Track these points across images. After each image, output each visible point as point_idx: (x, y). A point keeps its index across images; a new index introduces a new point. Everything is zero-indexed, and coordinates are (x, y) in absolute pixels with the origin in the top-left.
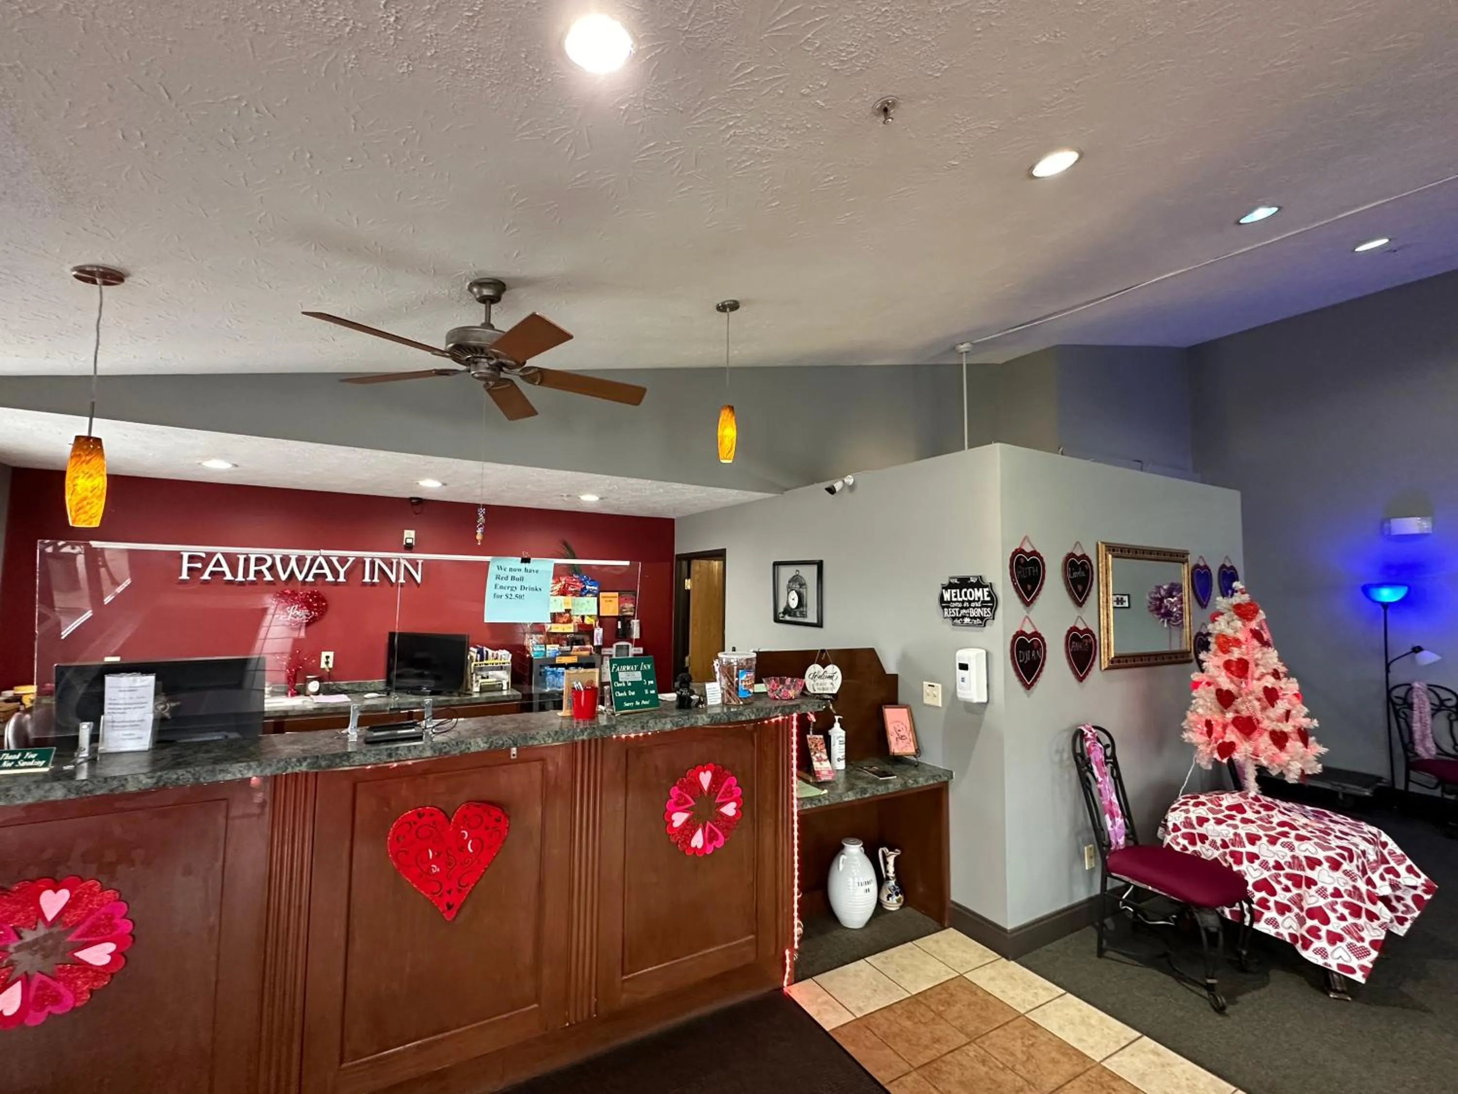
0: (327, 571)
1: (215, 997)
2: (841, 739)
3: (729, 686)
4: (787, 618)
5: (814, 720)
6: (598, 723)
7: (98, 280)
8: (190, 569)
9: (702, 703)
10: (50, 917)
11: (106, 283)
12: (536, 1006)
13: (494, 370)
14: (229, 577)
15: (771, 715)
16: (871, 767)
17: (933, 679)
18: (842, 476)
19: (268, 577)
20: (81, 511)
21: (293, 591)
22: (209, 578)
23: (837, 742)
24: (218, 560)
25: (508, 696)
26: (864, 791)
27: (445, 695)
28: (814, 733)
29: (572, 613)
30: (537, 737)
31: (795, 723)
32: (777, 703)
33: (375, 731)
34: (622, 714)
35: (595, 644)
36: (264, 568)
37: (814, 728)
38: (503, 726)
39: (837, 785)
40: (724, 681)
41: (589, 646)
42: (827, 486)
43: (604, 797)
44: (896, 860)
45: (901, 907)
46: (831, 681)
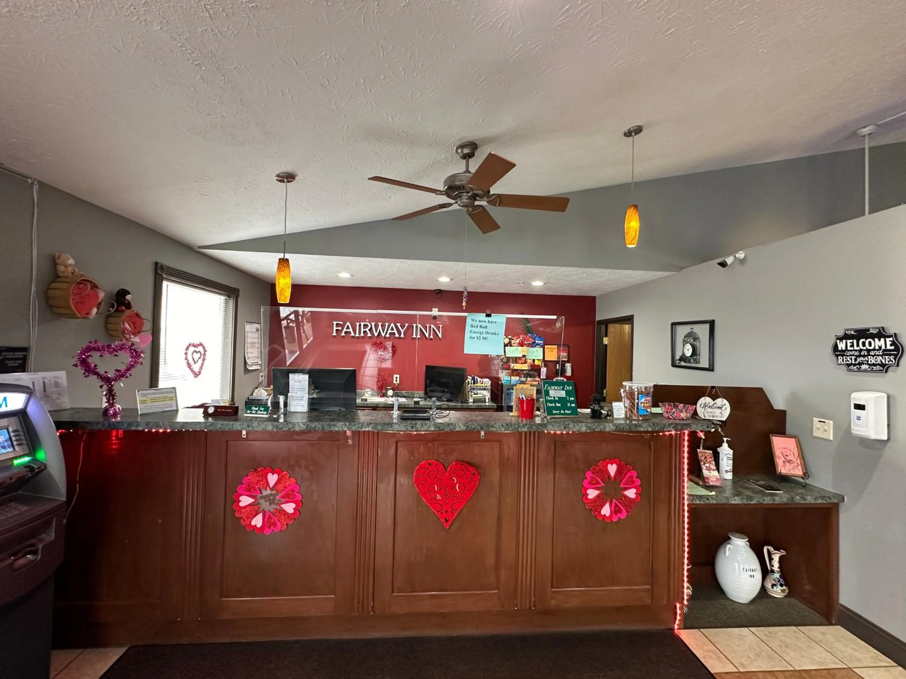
0: (395, 331)
1: (336, 540)
2: (728, 456)
3: (631, 406)
4: (683, 364)
5: (703, 437)
6: (535, 421)
7: (285, 180)
8: (337, 330)
9: (610, 416)
10: (271, 485)
11: (288, 182)
12: (496, 591)
13: (471, 199)
14: (353, 334)
15: (665, 430)
16: (758, 481)
17: (824, 416)
18: (733, 253)
19: (369, 335)
20: (282, 295)
21: (380, 342)
22: (344, 335)
23: (725, 458)
24: (348, 326)
25: (489, 406)
26: (751, 498)
27: (454, 402)
28: (704, 448)
29: (527, 357)
30: (495, 426)
31: (686, 438)
32: (671, 421)
33: (406, 413)
34: (551, 418)
35: (542, 377)
36: (367, 330)
37: (704, 444)
38: (477, 418)
39: (725, 490)
40: (627, 402)
41: (537, 379)
42: (719, 262)
43: (540, 470)
44: (781, 558)
45: (785, 596)
46: (720, 411)
